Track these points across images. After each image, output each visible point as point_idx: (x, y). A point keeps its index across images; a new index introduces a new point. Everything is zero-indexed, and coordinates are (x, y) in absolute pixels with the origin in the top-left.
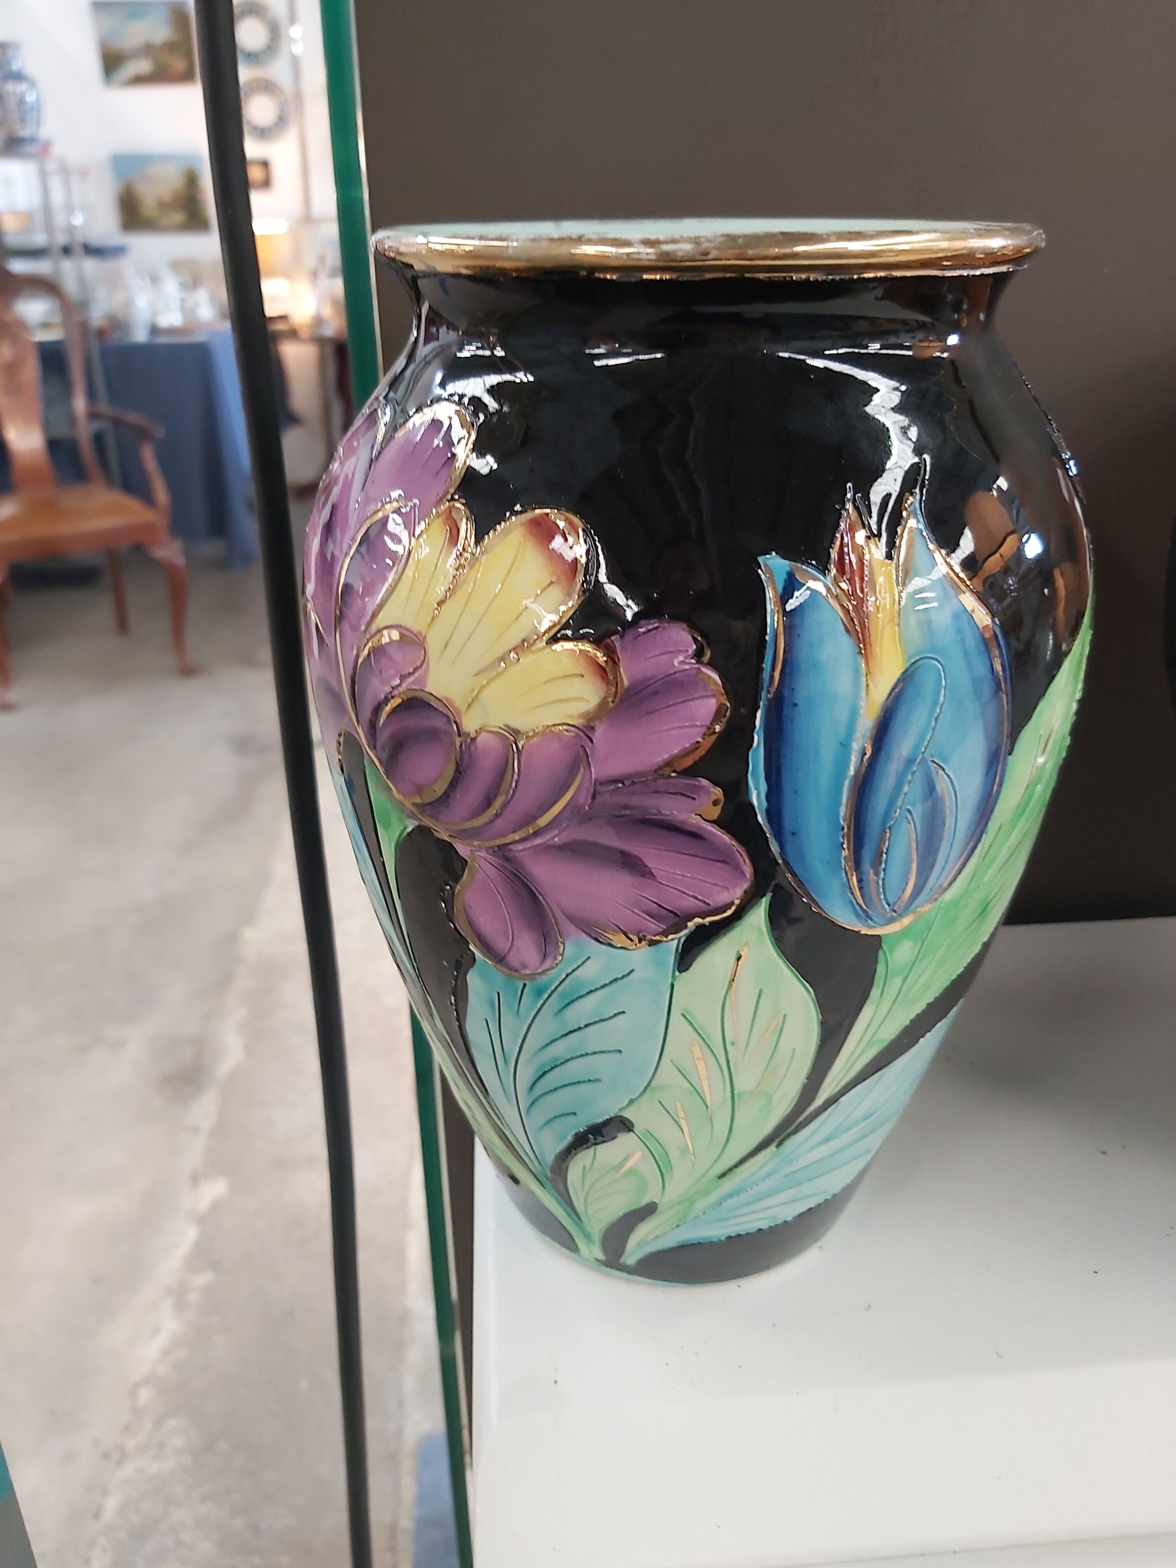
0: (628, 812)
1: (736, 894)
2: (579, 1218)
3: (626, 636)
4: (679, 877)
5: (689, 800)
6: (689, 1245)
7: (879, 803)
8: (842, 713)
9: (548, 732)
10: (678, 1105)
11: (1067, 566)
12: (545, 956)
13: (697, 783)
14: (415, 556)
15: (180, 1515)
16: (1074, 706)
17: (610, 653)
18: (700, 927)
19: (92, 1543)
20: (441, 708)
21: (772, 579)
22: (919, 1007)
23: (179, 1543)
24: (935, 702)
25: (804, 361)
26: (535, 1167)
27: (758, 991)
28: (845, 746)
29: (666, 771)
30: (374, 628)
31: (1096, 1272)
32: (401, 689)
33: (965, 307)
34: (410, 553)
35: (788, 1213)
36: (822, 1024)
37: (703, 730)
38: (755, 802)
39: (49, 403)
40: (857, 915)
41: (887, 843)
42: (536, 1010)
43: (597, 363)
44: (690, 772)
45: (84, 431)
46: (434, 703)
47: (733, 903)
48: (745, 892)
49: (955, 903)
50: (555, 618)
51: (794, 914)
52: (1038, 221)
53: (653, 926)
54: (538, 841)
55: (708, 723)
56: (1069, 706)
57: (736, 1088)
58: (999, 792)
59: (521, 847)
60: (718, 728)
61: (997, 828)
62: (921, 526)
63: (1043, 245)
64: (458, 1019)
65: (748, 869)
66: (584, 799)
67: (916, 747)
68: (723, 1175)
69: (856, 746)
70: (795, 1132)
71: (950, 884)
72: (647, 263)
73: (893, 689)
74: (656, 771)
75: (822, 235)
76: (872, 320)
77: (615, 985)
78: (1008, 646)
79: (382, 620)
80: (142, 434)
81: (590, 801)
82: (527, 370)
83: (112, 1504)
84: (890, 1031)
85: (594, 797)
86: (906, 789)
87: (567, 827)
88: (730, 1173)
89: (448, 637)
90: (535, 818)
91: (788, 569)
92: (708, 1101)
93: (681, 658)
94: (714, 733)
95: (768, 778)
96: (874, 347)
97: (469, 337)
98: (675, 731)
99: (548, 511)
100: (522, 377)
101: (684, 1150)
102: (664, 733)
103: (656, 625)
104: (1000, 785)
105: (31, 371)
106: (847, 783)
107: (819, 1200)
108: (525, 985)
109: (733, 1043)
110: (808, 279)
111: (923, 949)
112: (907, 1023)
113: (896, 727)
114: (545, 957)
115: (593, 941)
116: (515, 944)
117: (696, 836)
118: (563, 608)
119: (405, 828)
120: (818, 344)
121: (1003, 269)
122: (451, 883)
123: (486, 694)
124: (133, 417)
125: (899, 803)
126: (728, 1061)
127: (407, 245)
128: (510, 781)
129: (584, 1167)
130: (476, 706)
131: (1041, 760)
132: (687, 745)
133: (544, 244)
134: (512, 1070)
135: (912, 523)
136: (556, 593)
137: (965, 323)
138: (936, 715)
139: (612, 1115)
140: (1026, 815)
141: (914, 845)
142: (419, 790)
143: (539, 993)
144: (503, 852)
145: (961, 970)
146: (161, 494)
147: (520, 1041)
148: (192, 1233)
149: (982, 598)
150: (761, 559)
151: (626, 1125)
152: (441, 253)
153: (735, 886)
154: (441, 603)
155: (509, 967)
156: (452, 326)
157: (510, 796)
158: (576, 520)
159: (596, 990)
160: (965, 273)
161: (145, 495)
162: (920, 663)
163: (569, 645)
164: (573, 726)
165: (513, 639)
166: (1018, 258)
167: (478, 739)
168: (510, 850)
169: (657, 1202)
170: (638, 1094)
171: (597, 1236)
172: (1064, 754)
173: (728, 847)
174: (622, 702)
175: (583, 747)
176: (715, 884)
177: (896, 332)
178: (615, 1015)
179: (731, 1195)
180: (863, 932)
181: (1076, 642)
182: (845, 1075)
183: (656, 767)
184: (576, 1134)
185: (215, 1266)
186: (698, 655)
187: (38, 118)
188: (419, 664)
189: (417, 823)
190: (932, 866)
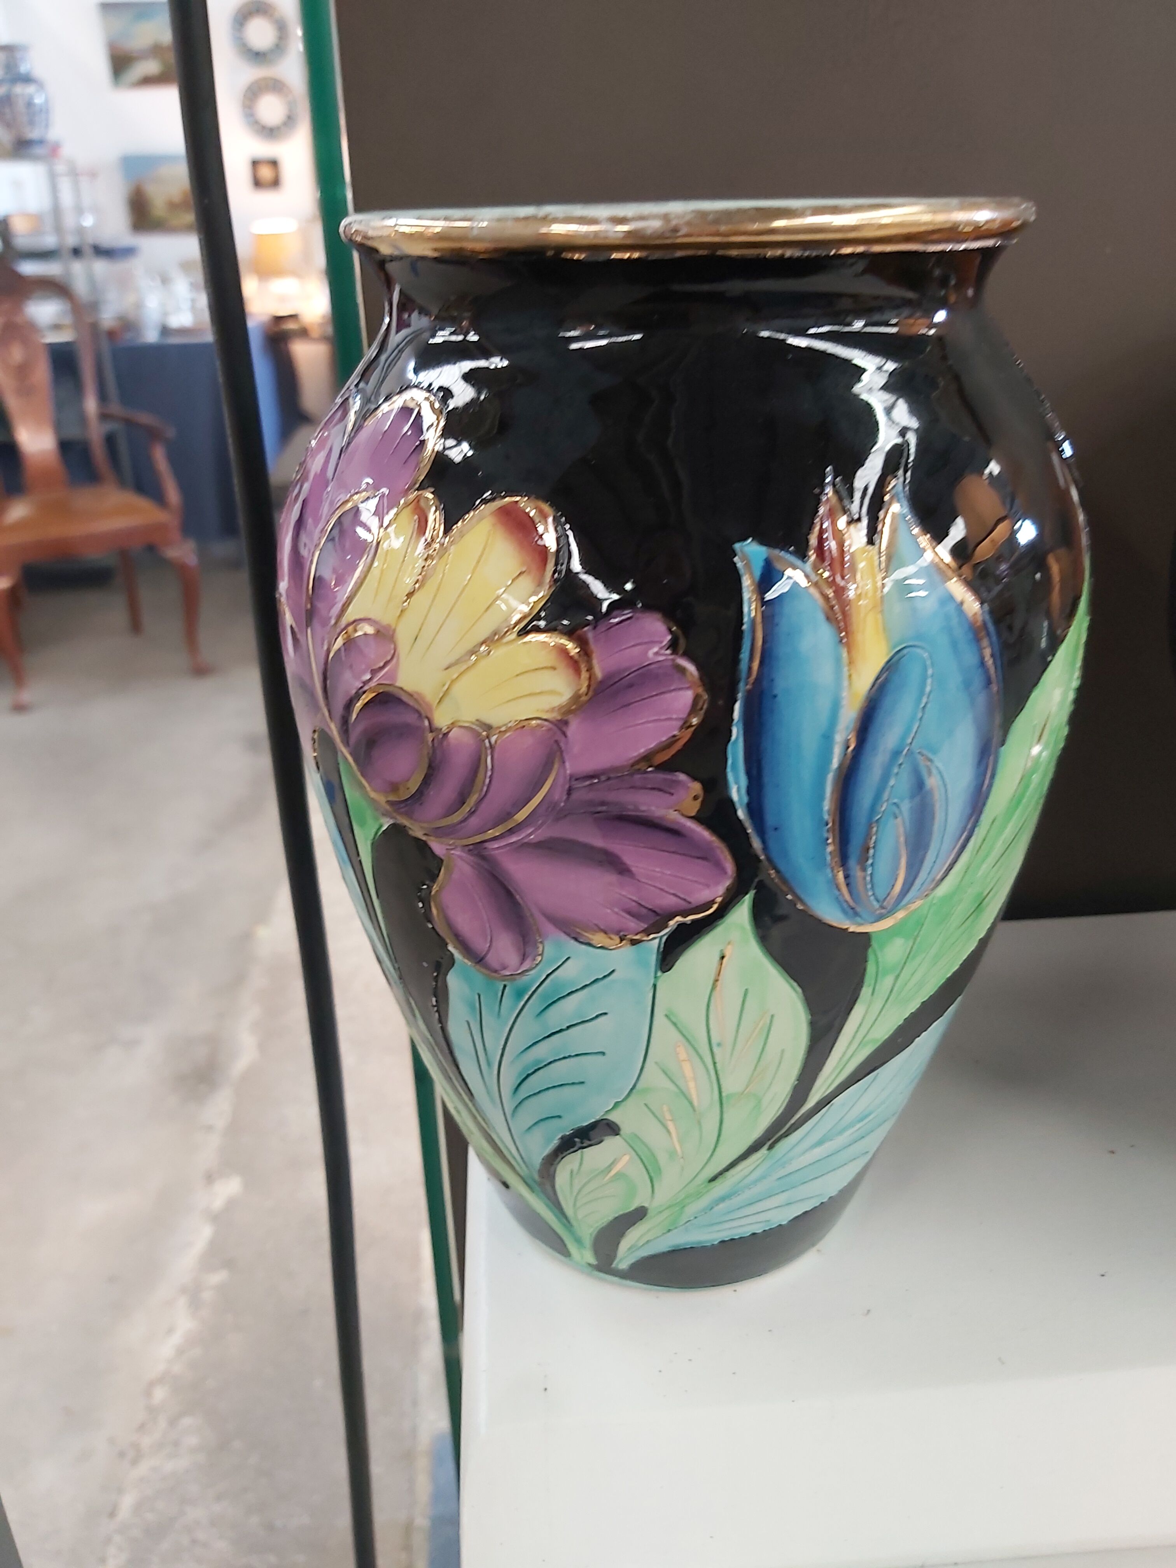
0: (604, 808)
1: (717, 892)
2: (569, 1222)
3: (598, 627)
4: (659, 875)
5: (667, 795)
6: (681, 1249)
7: (864, 796)
8: (824, 703)
9: (522, 726)
10: (665, 1108)
11: (1062, 552)
12: (524, 955)
13: (674, 778)
14: (385, 545)
15: (195, 1513)
16: (1071, 696)
17: (582, 643)
18: (681, 926)
19: (108, 1540)
20: (411, 703)
21: (748, 565)
22: (913, 1006)
23: (194, 1542)
24: (922, 693)
25: (784, 341)
26: (524, 1171)
27: (743, 990)
28: (827, 738)
29: (642, 766)
30: (344, 622)
31: (1103, 1275)
32: (373, 684)
33: (953, 282)
34: (378, 543)
35: (784, 1217)
36: (813, 1024)
37: (680, 723)
38: (735, 796)
39: (60, 406)
40: (844, 912)
41: (874, 838)
42: (517, 1011)
43: (574, 346)
44: (667, 767)
45: (96, 432)
46: (405, 698)
47: (713, 902)
48: (727, 889)
49: (948, 898)
50: (526, 609)
51: (781, 911)
52: (1025, 194)
53: (633, 924)
54: (514, 839)
55: (684, 716)
56: (1065, 694)
57: (723, 1090)
58: (990, 786)
59: (496, 845)
60: (695, 721)
61: (991, 821)
62: (906, 510)
63: (1033, 218)
64: (440, 1021)
65: (730, 866)
66: (559, 795)
67: (903, 738)
68: (713, 1179)
69: (839, 739)
70: (786, 1135)
71: (943, 879)
72: (617, 242)
73: (877, 679)
74: (632, 765)
75: (797, 210)
76: (855, 297)
77: (595, 986)
78: (999, 633)
79: (351, 614)
80: (153, 434)
81: (565, 797)
82: (503, 355)
83: (127, 1502)
84: (884, 1031)
85: (569, 792)
86: (892, 782)
87: (542, 824)
88: (720, 1176)
89: (418, 630)
90: (509, 815)
91: (764, 556)
92: (696, 1103)
93: (656, 649)
94: (691, 726)
95: (748, 773)
96: (858, 325)
97: (441, 322)
98: (649, 725)
99: (518, 498)
100: (498, 362)
101: (672, 1154)
102: (639, 727)
103: (629, 616)
104: (993, 776)
105: (42, 372)
106: (830, 778)
107: (815, 1203)
108: (505, 986)
109: (719, 1045)
110: (782, 256)
111: (915, 946)
112: (901, 1022)
113: (881, 716)
114: (524, 958)
115: (573, 942)
116: (494, 944)
117: (674, 832)
118: (534, 599)
119: (381, 826)
120: (799, 323)
121: (989, 243)
122: (427, 883)
123: (457, 689)
124: (145, 418)
125: (885, 796)
126: (715, 1063)
127: (374, 229)
128: (484, 778)
129: (572, 1172)
130: (446, 700)
131: (1036, 750)
132: (664, 739)
133: (510, 224)
134: (496, 1072)
135: (896, 508)
136: (526, 583)
137: (953, 298)
138: (922, 705)
139: (598, 1118)
140: (1021, 807)
141: (902, 839)
142: (394, 787)
143: (519, 994)
144: (478, 850)
145: (956, 967)
146: (173, 494)
147: (503, 1043)
148: (206, 1232)
149: (971, 585)
150: (737, 546)
151: (613, 1129)
152: (410, 236)
153: (717, 883)
154: (410, 595)
155: (487, 967)
156: (423, 311)
157: (484, 793)
158: (546, 507)
159: (577, 990)
160: (949, 247)
161: (156, 494)
162: (905, 651)
163: (542, 637)
164: (546, 720)
165: (484, 630)
166: (1005, 232)
167: (451, 734)
168: (485, 848)
169: (646, 1205)
170: (623, 1097)
171: (588, 1241)
172: (1062, 745)
173: (710, 843)
174: (596, 693)
175: (556, 742)
176: (696, 882)
177: (880, 309)
178: (597, 1016)
179: (722, 1199)
180: (851, 930)
181: (1072, 628)
182: (837, 1076)
183: (631, 761)
184: (562, 1138)
185: (229, 1264)
186: (673, 645)
187: (47, 120)
188: (389, 658)
189: (391, 822)
190: (922, 862)
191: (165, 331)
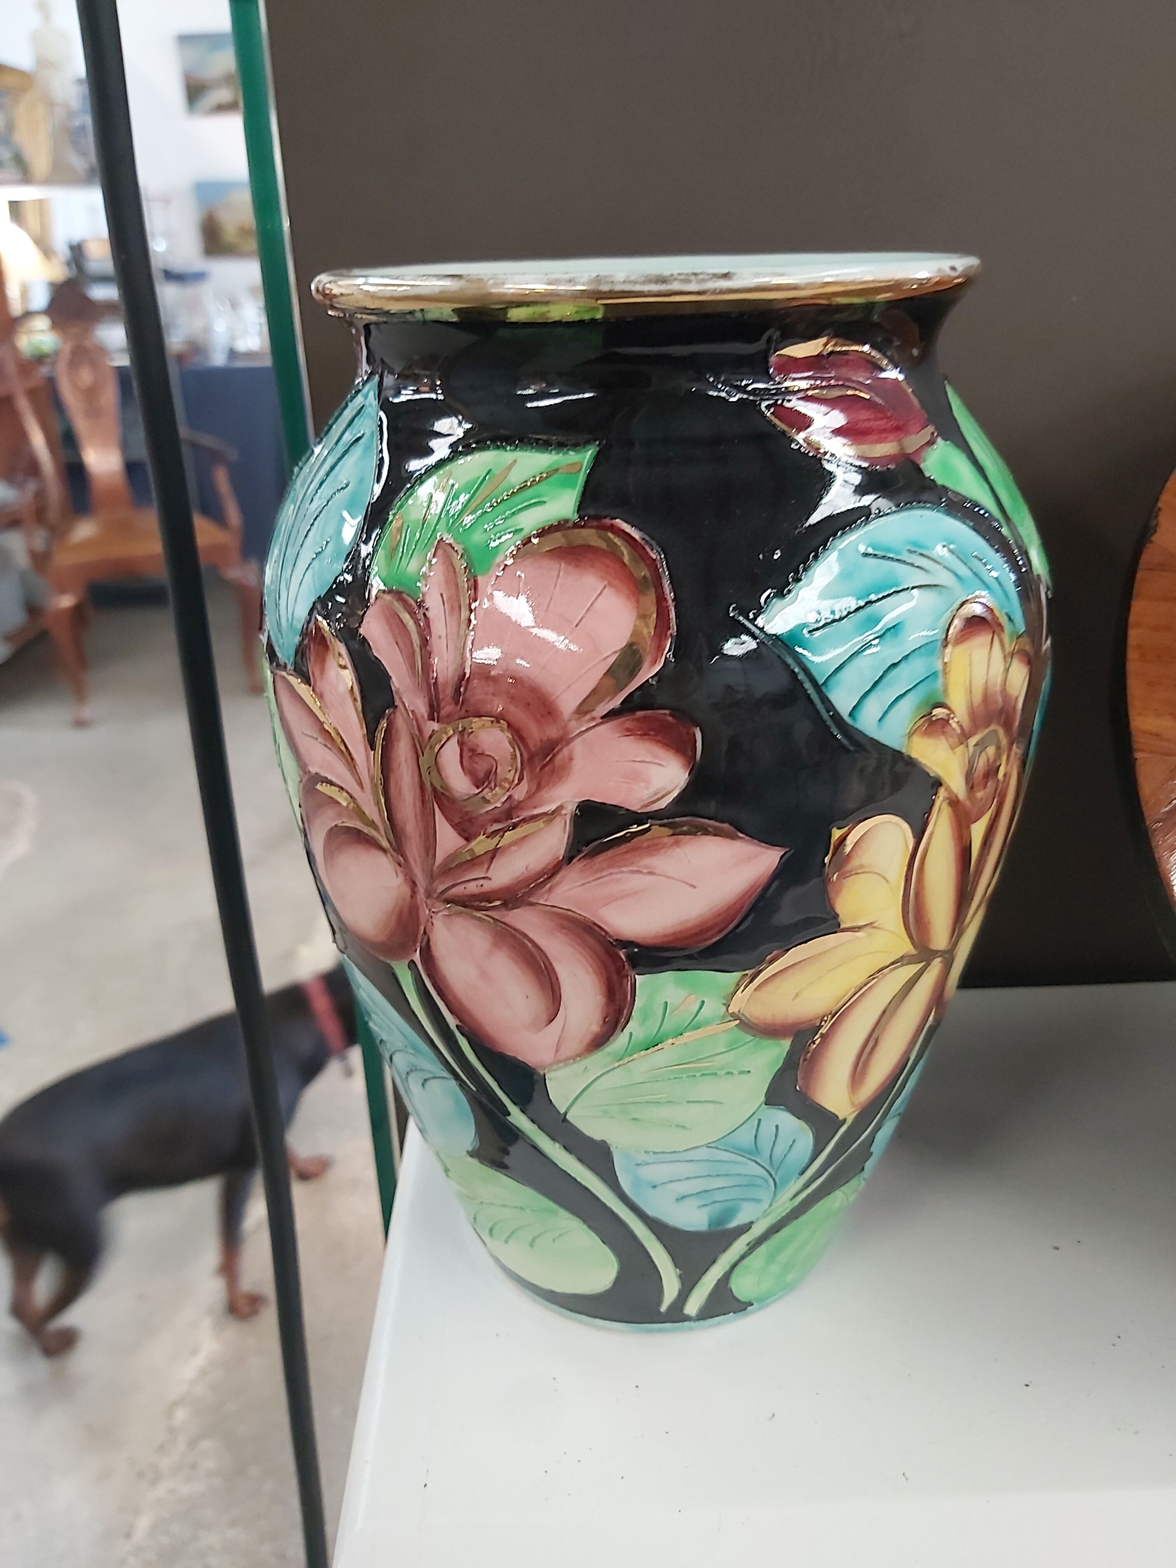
15: (209, 1539)
80: (215, 456)
83: (143, 1524)
105: (110, 395)
124: (208, 441)
146: (234, 515)
191: (233, 354)
